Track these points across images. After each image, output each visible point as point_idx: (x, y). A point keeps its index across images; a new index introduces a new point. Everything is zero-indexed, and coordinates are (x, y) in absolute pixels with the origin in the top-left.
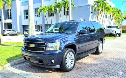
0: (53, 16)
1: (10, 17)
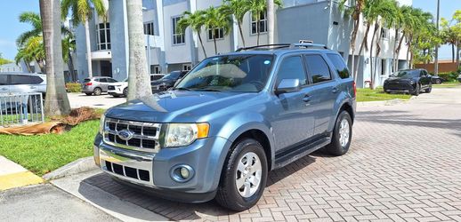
0: (222, 36)
1: (106, 43)
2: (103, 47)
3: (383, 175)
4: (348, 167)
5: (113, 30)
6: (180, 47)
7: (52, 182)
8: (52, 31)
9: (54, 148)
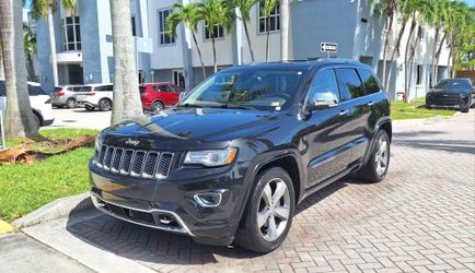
0: (221, 35)
1: (75, 42)
2: (71, 48)
3: (440, 222)
4: (395, 210)
5: (84, 26)
6: (169, 48)
7: (23, 230)
8: (12, 30)
9: (23, 184)
